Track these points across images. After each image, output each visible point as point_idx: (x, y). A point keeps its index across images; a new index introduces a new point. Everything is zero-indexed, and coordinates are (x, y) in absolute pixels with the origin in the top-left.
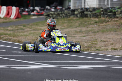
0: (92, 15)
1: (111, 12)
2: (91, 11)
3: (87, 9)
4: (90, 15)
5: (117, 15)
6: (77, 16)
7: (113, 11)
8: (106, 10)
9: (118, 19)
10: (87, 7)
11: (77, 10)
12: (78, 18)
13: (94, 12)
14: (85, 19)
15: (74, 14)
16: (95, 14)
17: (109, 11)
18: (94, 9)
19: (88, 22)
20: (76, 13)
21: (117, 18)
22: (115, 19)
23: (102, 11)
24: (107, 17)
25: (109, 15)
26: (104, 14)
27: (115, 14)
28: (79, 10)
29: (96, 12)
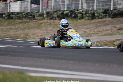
0: (16, 18)
1: (31, 15)
2: (16, 15)
3: (12, 13)
4: (15, 18)
5: (36, 18)
6: (5, 18)
7: (33, 15)
8: (27, 14)
9: (37, 21)
10: (11, 11)
11: (5, 14)
12: (5, 20)
13: (18, 15)
14: (11, 20)
15: (2, 17)
16: (19, 16)
17: (29, 14)
18: (18, 13)
19: (14, 22)
20: (4, 16)
21: (36, 19)
22: (35, 21)
23: (25, 14)
24: (28, 19)
25: (30, 18)
26: (25, 17)
27: (34, 17)
28: (7, 14)
29: (20, 15)
